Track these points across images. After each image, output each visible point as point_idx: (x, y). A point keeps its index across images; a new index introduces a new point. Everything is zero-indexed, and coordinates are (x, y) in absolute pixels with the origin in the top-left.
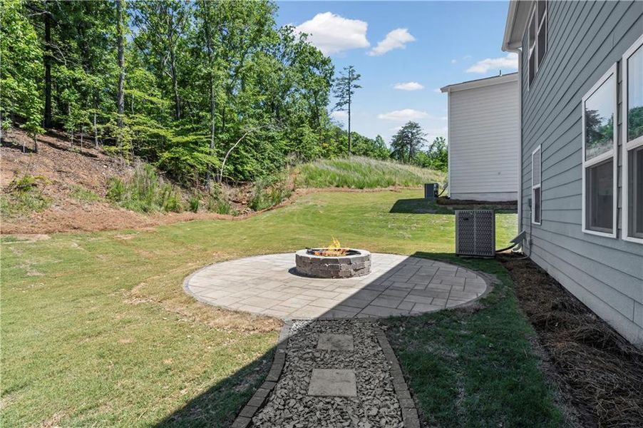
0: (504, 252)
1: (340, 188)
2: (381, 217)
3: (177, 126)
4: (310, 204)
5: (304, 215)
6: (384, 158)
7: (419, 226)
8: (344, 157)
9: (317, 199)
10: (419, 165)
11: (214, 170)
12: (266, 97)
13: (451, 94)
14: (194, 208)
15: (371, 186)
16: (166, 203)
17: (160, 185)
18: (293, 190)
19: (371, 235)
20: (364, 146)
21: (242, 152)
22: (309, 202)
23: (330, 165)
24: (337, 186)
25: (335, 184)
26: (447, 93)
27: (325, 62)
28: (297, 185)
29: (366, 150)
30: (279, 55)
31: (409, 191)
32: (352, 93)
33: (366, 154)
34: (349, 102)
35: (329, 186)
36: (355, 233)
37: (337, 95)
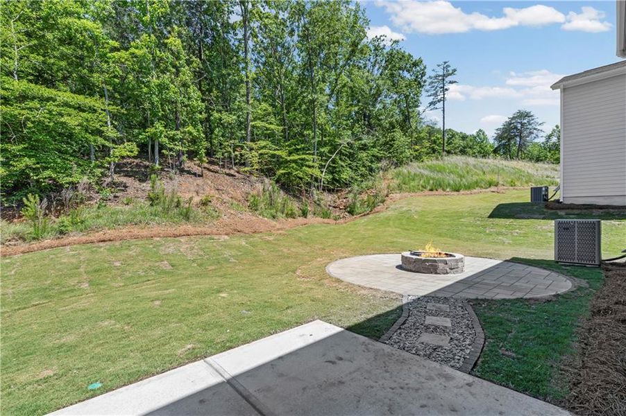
0: (615, 261)
1: (434, 192)
2: (478, 222)
3: (290, 146)
4: (404, 209)
5: (399, 220)
6: (485, 155)
7: (522, 232)
8: (437, 158)
9: (411, 204)
10: (531, 159)
11: (316, 179)
12: (358, 107)
13: (564, 90)
14: (304, 214)
15: (468, 187)
16: (286, 211)
17: (281, 197)
18: (387, 196)
19: (467, 240)
20: (462, 143)
21: (340, 162)
22: (403, 207)
23: (423, 168)
24: (431, 190)
25: (429, 188)
26: (559, 90)
27: (415, 64)
28: (390, 190)
29: (464, 147)
30: (369, 65)
31: (516, 191)
32: (447, 90)
33: (463, 152)
34: (444, 99)
35: (422, 191)
36: (451, 237)
37: (429, 94)
